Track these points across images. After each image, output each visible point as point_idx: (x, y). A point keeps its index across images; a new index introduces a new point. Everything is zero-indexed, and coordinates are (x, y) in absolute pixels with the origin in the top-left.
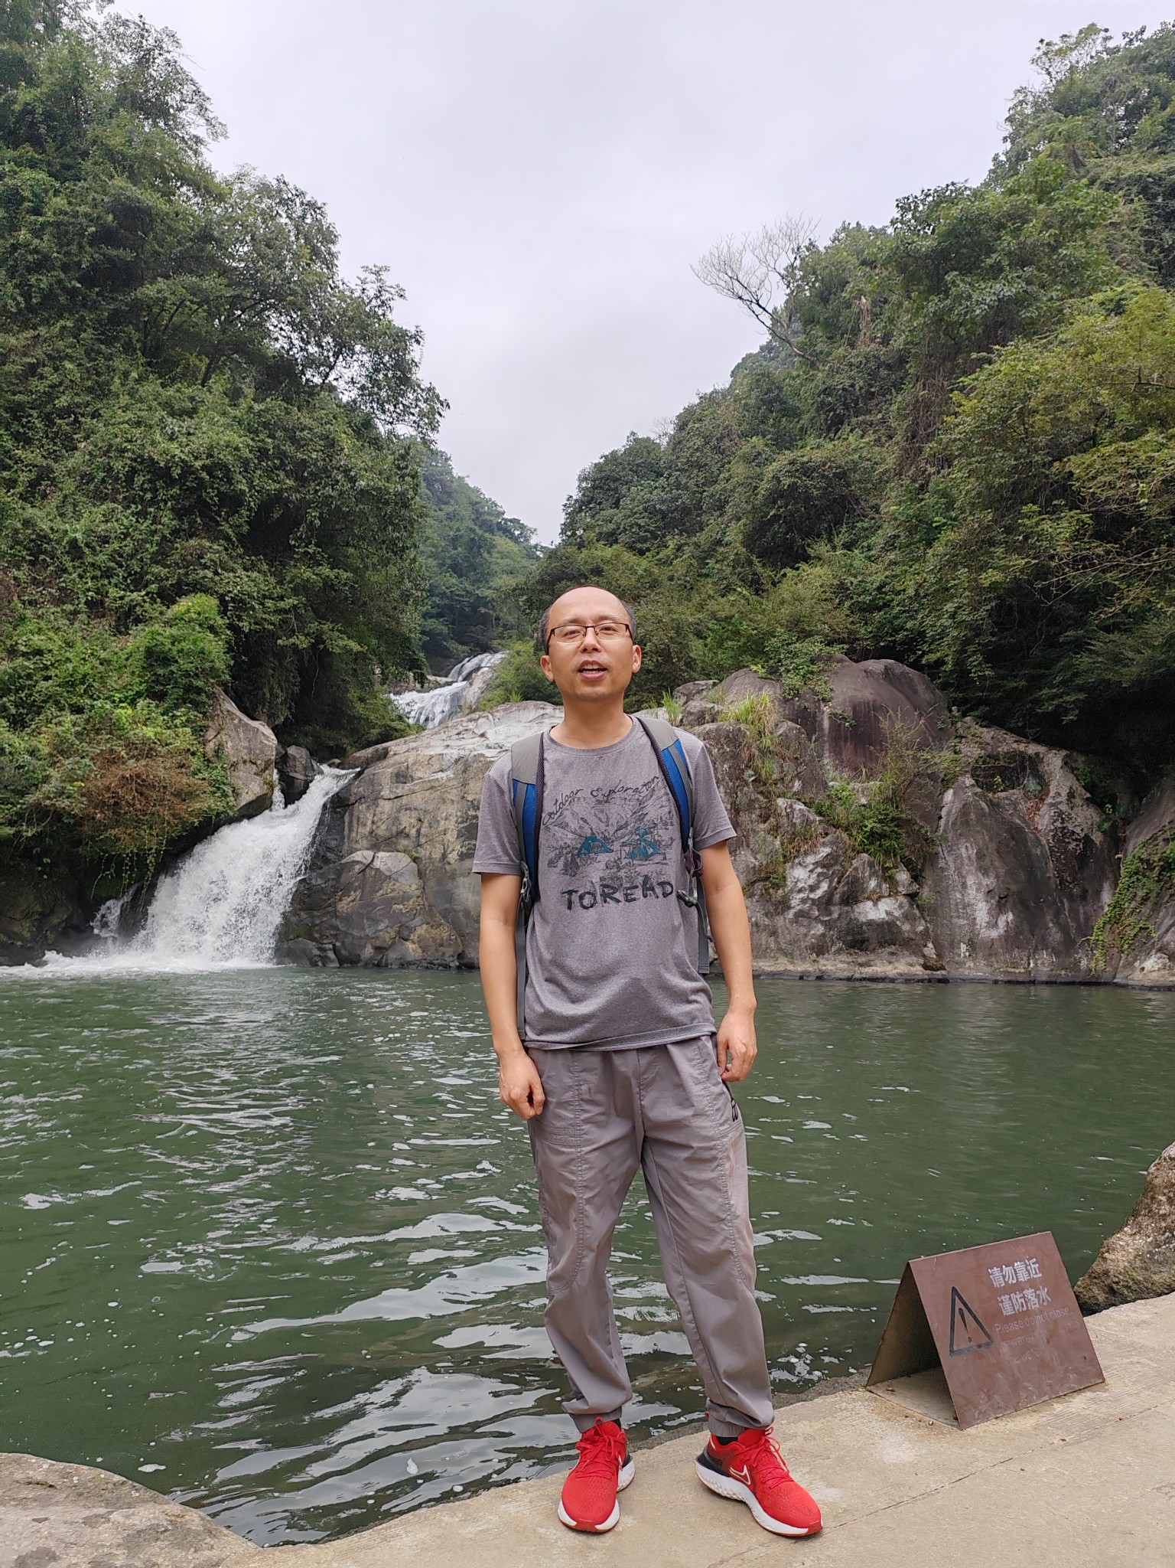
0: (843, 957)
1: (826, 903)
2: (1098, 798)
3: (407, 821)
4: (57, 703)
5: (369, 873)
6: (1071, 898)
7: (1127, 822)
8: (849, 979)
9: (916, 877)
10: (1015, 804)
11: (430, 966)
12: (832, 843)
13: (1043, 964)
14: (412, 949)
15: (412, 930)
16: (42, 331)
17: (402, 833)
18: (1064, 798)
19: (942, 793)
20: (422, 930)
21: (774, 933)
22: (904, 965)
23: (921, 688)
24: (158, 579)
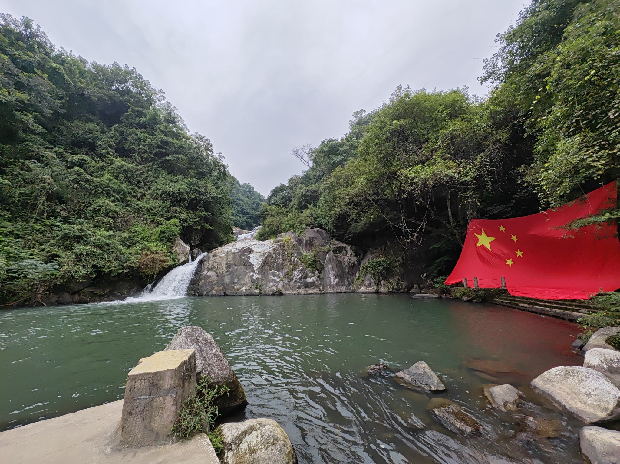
0: (303, 290)
1: (301, 278)
2: (357, 255)
3: (215, 265)
4: (139, 243)
5: (206, 276)
6: (350, 275)
7: (362, 259)
8: (304, 294)
9: (320, 272)
10: (341, 257)
11: (218, 296)
12: (302, 266)
13: (344, 289)
14: (214, 292)
15: (214, 288)
16: (145, 165)
17: (214, 267)
18: (350, 255)
19: (326, 255)
20: (216, 288)
21: (289, 285)
22: (316, 291)
23: (324, 234)
24: (166, 216)
